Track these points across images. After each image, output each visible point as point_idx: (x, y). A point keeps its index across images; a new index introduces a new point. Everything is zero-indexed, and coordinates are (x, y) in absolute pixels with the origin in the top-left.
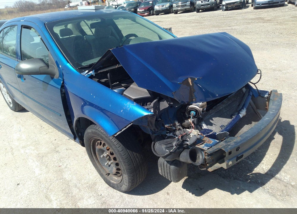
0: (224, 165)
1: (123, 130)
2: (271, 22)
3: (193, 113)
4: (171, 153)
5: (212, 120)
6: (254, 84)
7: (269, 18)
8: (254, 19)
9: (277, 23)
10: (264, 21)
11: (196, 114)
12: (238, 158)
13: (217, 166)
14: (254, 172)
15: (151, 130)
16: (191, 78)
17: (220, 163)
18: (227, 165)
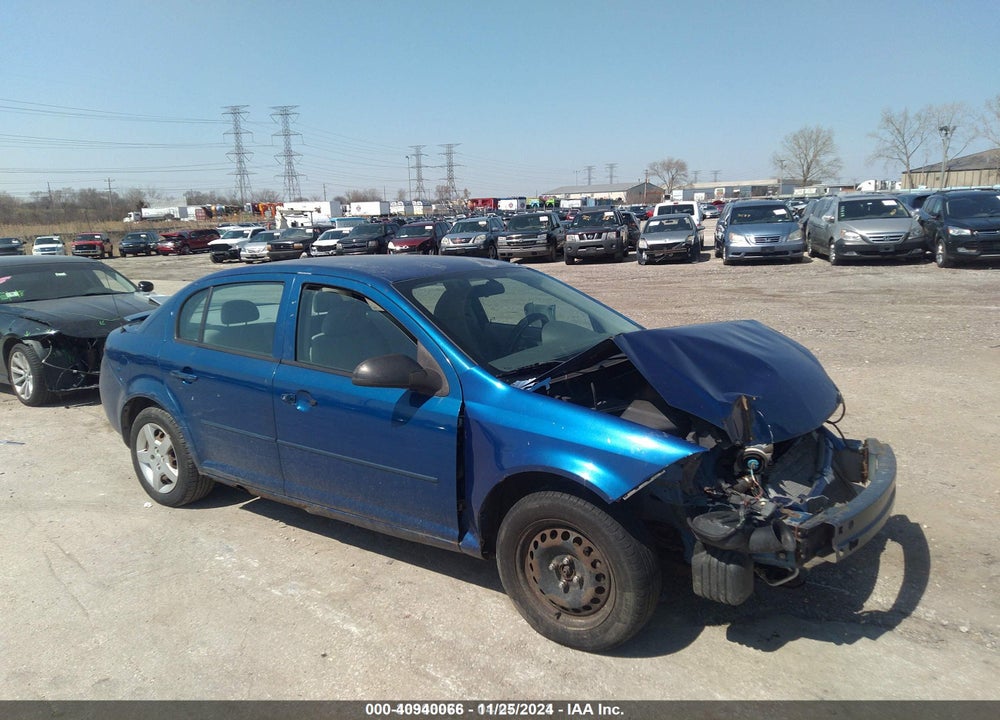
0: (832, 558)
1: (640, 487)
2: (784, 301)
3: (753, 463)
4: (737, 530)
5: (782, 484)
6: (833, 423)
7: (775, 291)
8: (734, 291)
9: (800, 303)
10: (764, 298)
11: (760, 465)
12: (853, 544)
13: (817, 560)
14: (865, 609)
15: (684, 493)
16: (746, 397)
17: (822, 556)
18: (838, 556)
